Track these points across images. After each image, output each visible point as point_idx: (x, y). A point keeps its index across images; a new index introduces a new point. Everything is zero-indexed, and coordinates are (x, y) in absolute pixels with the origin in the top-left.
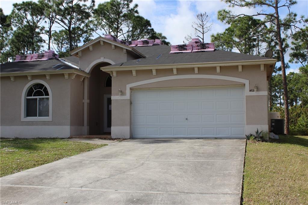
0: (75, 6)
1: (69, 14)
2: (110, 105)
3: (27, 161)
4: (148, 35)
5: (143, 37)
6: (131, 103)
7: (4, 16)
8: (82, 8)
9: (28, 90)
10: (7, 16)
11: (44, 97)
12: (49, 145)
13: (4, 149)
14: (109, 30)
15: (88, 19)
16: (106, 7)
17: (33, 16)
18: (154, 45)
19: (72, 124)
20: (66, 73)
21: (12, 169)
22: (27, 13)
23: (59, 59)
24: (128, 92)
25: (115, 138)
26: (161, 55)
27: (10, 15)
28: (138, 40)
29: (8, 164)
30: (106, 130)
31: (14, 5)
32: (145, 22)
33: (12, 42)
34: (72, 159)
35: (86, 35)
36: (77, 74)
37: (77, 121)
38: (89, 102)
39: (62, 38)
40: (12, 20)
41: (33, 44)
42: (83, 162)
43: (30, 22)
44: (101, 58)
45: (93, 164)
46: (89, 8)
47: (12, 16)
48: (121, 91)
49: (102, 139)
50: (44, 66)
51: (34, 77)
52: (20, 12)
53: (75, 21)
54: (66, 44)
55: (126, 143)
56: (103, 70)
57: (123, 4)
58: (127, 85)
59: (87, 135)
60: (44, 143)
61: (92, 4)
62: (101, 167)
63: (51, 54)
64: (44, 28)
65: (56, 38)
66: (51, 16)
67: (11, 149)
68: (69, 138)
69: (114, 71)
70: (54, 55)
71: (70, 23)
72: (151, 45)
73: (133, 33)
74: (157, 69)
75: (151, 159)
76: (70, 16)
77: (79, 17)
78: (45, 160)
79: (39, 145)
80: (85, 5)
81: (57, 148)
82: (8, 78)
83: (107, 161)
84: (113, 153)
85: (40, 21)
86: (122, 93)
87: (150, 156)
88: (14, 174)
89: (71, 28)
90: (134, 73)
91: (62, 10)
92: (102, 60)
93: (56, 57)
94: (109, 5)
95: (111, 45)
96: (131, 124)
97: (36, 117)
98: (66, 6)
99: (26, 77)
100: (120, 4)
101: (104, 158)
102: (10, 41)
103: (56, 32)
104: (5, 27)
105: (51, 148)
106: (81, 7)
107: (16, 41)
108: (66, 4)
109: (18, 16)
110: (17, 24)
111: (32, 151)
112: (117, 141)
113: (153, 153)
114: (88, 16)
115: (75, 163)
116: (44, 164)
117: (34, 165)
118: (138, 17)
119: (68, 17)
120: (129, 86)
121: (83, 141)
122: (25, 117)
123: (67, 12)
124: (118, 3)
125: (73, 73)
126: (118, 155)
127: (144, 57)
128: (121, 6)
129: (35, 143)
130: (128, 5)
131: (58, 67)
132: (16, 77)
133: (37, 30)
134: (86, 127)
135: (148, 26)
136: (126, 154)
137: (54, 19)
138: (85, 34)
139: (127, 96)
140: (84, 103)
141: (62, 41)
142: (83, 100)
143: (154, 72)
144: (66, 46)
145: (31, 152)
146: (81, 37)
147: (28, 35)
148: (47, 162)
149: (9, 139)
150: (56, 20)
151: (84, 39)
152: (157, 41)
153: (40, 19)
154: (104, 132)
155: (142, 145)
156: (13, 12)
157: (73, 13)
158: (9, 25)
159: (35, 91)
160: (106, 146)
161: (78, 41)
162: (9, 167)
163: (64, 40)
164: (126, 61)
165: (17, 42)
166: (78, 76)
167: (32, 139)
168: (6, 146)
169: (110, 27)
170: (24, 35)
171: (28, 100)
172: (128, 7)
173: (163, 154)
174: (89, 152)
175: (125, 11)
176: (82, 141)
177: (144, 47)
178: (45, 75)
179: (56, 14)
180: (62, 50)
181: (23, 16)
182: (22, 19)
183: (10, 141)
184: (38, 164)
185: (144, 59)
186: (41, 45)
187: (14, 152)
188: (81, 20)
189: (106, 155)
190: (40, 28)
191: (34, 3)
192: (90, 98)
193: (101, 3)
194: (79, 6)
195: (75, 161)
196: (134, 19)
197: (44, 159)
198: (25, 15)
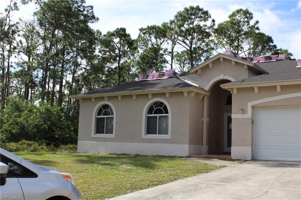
0: (195, 27)
1: (190, 35)
2: (230, 124)
3: (142, 181)
4: (270, 52)
5: (265, 54)
6: (253, 122)
7: (132, 40)
8: (202, 29)
9: (149, 108)
10: (134, 40)
11: (164, 115)
12: (167, 164)
13: (123, 166)
14: (230, 48)
15: (209, 39)
16: (226, 26)
17: (157, 39)
18: (277, 60)
19: (190, 143)
20: (185, 91)
21: (126, 188)
22: (151, 36)
23: (180, 77)
24: (249, 110)
25: (235, 159)
26: (286, 70)
27: (137, 39)
28: (260, 57)
29: (123, 183)
30: (226, 149)
31: (140, 30)
32: (267, 39)
33: (137, 63)
34: (187, 181)
35: (207, 55)
36: (196, 92)
37: (195, 140)
38: (208, 121)
39: (183, 58)
40: (138, 44)
41: (157, 64)
42: (198, 186)
43: (154, 45)
44: (221, 75)
45: (210, 189)
46: (209, 28)
47: (138, 40)
48: (242, 110)
49: (221, 159)
50: (164, 84)
51: (155, 95)
52: (145, 36)
53: (196, 41)
54: (187, 64)
55: (247, 165)
56: (223, 88)
57: (243, 21)
58: (248, 103)
59: (207, 154)
60: (162, 161)
61: (213, 23)
62: (218, 193)
63: (172, 72)
64: (167, 49)
65: (178, 58)
66: (173, 38)
67: (129, 167)
68: (187, 157)
69: (234, 88)
70: (175, 73)
71: (191, 43)
72: (275, 61)
73: (255, 50)
74: (281, 85)
75: (276, 187)
76: (191, 37)
77: (199, 37)
78: (160, 181)
79: (157, 163)
80: (205, 26)
81: (174, 167)
82: (131, 96)
83: (225, 186)
84: (232, 177)
85: (163, 43)
86: (243, 111)
87: (275, 182)
88: (127, 195)
89: (192, 48)
90: (256, 90)
91: (183, 31)
92: (221, 77)
93: (176, 76)
94: (229, 23)
95: (232, 61)
96: (253, 144)
97: (156, 135)
98: (187, 27)
99: (147, 95)
100: (240, 22)
101: (223, 182)
102: (136, 63)
103: (178, 53)
104: (132, 50)
105: (168, 167)
106: (201, 27)
107: (142, 62)
108: (187, 26)
109: (144, 40)
110: (143, 47)
111: (149, 170)
112: (238, 162)
113: (278, 179)
114: (208, 35)
115: (190, 185)
116: (158, 185)
117: (149, 185)
118: (259, 34)
119: (190, 38)
120: (250, 104)
121: (201, 161)
122: (145, 135)
123: (188, 33)
124: (238, 21)
125: (192, 91)
126: (238, 180)
127: (267, 73)
128: (241, 24)
129: (153, 161)
130: (248, 22)
131: (178, 85)
132: (138, 96)
133: (161, 52)
134: (206, 146)
135: (270, 43)
136: (247, 179)
137: (176, 40)
138: (206, 53)
139: (249, 115)
140: (203, 121)
141: (184, 61)
142: (203, 118)
143: (279, 89)
144: (188, 66)
145: (147, 171)
146: (201, 56)
147: (152, 57)
148: (162, 183)
149: (130, 155)
150: (178, 41)
151: (204, 58)
152: (281, 56)
153: (163, 41)
154: (224, 151)
155: (265, 168)
156: (140, 36)
157: (194, 33)
158: (136, 48)
159: (155, 109)
160: (225, 168)
161: (199, 61)
162: (124, 187)
163: (186, 60)
164: (247, 77)
165: (142, 64)
166: (197, 94)
167: (151, 156)
168: (125, 163)
169: (230, 45)
170: (149, 57)
171: (148, 117)
172: (248, 24)
173: (290, 182)
174: (206, 173)
175: (245, 28)
176: (199, 161)
177: (267, 63)
178: (165, 93)
179: (177, 35)
180: (184, 70)
181: (148, 39)
182: (147, 42)
183: (130, 157)
184: (152, 185)
185: (267, 75)
186: (165, 65)
187: (132, 170)
188: (202, 40)
189: (225, 178)
190: (163, 50)
191: (158, 26)
192: (209, 116)
193: (221, 23)
194: (199, 27)
195: (191, 184)
196: (255, 36)
197: (159, 179)
198: (149, 39)
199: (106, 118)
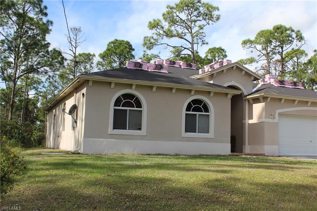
11: (203, 113)
24: (277, 116)
44: (232, 81)
58: (276, 111)
68: (230, 155)
97: (196, 133)
120: (278, 111)
122: (185, 133)
139: (277, 120)
159: (193, 106)
171: (187, 115)
199: (129, 110)
